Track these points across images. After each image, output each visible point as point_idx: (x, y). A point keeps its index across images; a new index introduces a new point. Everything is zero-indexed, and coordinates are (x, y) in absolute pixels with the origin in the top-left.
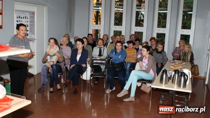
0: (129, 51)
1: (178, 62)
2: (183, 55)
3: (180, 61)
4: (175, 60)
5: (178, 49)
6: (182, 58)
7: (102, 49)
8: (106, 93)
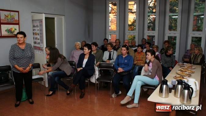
0: (138, 54)
1: (188, 66)
2: (194, 58)
3: (189, 65)
4: (185, 63)
5: (189, 51)
6: (192, 61)
7: (112, 53)
8: (112, 97)
